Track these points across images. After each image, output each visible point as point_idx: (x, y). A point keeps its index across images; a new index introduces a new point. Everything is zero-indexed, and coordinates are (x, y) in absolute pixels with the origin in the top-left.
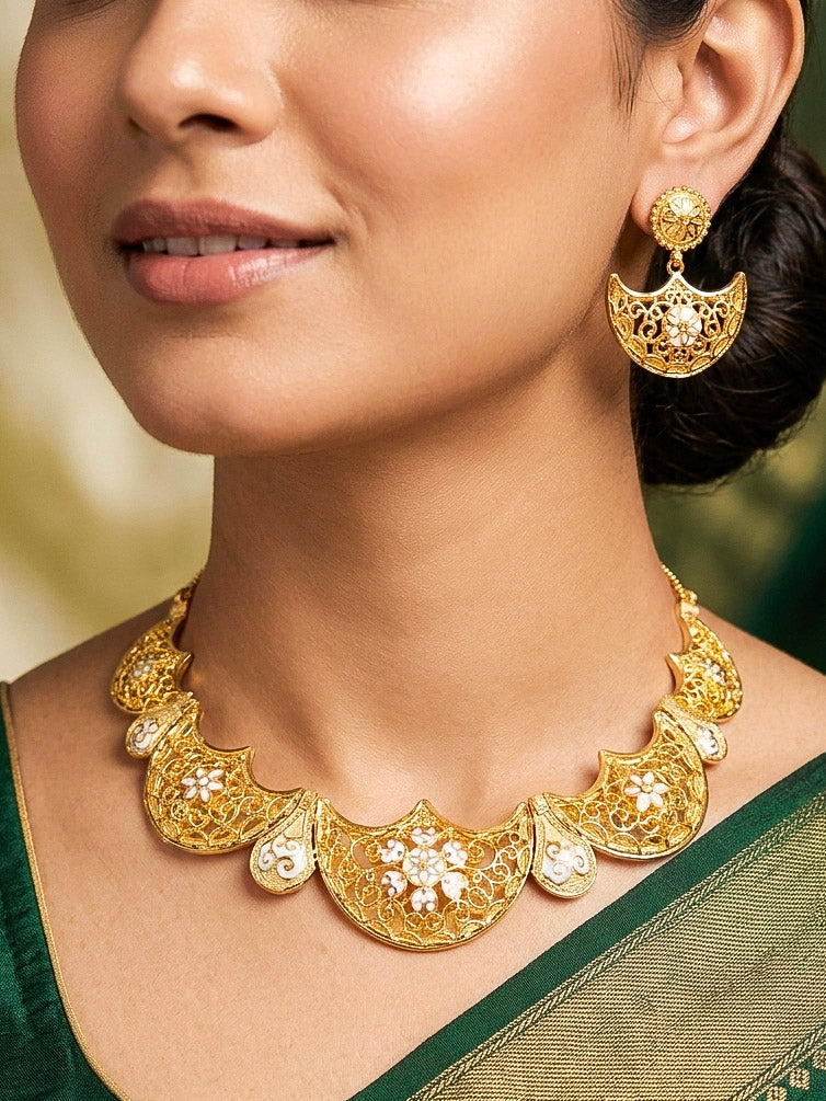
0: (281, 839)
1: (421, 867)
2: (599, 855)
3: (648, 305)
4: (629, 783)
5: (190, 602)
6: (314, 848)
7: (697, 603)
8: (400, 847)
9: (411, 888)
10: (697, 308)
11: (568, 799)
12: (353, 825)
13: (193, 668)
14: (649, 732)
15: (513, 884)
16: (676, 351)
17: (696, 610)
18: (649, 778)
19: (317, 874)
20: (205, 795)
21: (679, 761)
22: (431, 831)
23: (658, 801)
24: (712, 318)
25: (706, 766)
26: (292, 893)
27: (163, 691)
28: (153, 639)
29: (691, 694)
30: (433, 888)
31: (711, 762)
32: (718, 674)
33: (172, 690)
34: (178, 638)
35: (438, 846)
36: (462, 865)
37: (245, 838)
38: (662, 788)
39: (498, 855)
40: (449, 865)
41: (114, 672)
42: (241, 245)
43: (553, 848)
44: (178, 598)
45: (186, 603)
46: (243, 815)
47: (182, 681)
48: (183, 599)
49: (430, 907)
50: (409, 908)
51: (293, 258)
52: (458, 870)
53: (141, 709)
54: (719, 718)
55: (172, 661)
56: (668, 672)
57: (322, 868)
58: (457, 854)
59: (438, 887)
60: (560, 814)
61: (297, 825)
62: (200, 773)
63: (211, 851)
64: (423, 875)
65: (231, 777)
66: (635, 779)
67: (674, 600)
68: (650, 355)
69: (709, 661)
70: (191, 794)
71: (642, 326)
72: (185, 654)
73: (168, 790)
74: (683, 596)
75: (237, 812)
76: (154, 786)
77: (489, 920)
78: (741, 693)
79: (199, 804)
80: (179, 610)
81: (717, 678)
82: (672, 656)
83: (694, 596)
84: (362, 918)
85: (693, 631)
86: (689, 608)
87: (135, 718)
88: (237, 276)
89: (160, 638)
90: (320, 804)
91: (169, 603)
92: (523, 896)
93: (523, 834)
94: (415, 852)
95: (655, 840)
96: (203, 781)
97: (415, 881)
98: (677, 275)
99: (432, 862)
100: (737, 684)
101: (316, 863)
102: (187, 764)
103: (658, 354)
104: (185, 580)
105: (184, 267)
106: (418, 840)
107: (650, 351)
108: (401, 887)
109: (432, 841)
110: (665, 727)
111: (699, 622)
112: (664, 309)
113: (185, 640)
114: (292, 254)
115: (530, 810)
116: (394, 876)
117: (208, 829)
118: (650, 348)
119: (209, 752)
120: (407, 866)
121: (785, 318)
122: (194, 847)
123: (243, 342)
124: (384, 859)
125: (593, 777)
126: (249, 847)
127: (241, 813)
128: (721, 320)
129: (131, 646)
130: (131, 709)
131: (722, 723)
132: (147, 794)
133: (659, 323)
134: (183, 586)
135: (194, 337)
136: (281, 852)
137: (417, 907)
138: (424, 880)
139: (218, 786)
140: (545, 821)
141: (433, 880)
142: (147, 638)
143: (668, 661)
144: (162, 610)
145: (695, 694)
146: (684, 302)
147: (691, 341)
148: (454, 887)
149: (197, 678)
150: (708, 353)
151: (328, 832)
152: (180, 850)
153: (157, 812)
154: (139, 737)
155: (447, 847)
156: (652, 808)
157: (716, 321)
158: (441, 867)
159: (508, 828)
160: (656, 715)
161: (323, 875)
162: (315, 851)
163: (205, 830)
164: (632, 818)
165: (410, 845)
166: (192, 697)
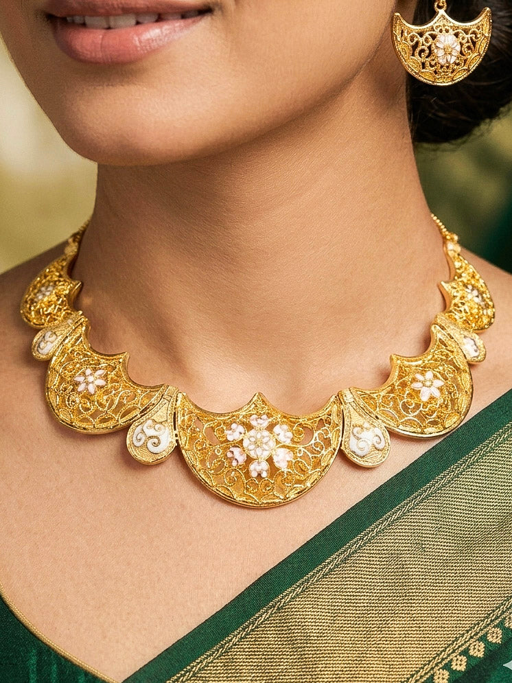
0: (150, 422)
1: (257, 444)
2: (393, 434)
3: (421, 34)
4: (414, 380)
5: (80, 243)
6: (175, 430)
7: (459, 242)
8: (241, 429)
9: (249, 460)
10: (457, 35)
11: (368, 392)
12: (206, 412)
13: (82, 292)
14: (427, 341)
15: (328, 457)
16: (442, 67)
17: (458, 249)
18: (429, 375)
19: (178, 450)
20: (91, 389)
21: (452, 363)
22: (264, 417)
23: (437, 394)
24: (468, 42)
25: (471, 365)
26: (158, 464)
27: (60, 310)
28: (53, 271)
29: (458, 311)
30: (267, 460)
31: (473, 363)
32: (477, 296)
33: (67, 309)
34: (72, 270)
35: (270, 428)
36: (288, 442)
37: (122, 421)
38: (439, 383)
39: (316, 435)
40: (277, 442)
41: (23, 295)
42: (140, 20)
43: (356, 430)
44: (71, 240)
45: (77, 244)
46: (120, 404)
47: (74, 303)
48: (74, 241)
49: (264, 475)
50: (247, 474)
51: (180, 26)
52: (284, 446)
53: (43, 324)
54: (478, 329)
55: (66, 288)
56: (440, 296)
57: (181, 446)
58: (284, 433)
59: (270, 460)
60: (362, 403)
61: (162, 412)
62: (88, 372)
63: (96, 431)
64: (259, 451)
65: (112, 375)
66: (419, 377)
67: (441, 241)
68: (424, 70)
69: (470, 287)
70: (81, 388)
71: (418, 50)
72: (77, 282)
73: (64, 385)
74: (448, 237)
75: (116, 402)
76: (54, 381)
77: (308, 484)
78: (494, 310)
79: (87, 396)
80: (71, 250)
81: (477, 300)
82: (443, 283)
83: (456, 238)
84: (212, 482)
85: (457, 264)
86: (453, 247)
87: (38, 331)
88: (140, 42)
89: (57, 271)
90: (180, 396)
91: (65, 244)
92: (335, 466)
93: (334, 418)
94: (252, 433)
95: (434, 423)
96: (91, 379)
97: (252, 454)
98: (442, 12)
99: (265, 440)
100: (490, 303)
101: (177, 441)
102: (78, 366)
103: (429, 70)
104: (77, 226)
105: (101, 37)
106: (254, 423)
107: (424, 68)
108: (241, 459)
109: (266, 424)
110: (439, 336)
111: (461, 257)
112: (434, 37)
113: (76, 271)
114: (178, 24)
115: (339, 399)
116: (237, 451)
117: (93, 416)
118: (424, 65)
119: (96, 356)
120: (246, 443)
121: (507, 30)
122: (84, 429)
123: (145, 89)
124: (230, 438)
125: (386, 376)
126: (125, 429)
127: (119, 402)
128: (474, 43)
129: (35, 276)
130: (37, 325)
131: (482, 333)
132: (48, 388)
133: (429, 48)
134: (76, 230)
135: (108, 85)
136: (150, 432)
137: (254, 474)
138: (259, 454)
139: (101, 382)
140: (351, 409)
141: (266, 455)
142: (48, 270)
143: (440, 287)
144: (59, 249)
145: (461, 311)
146: (447, 31)
147: (453, 60)
148: (283, 459)
149: (86, 301)
150: (465, 68)
151: (186, 417)
152: (73, 431)
153: (55, 401)
154: (42, 345)
155: (277, 429)
156: (432, 398)
157: (470, 44)
158: (272, 444)
159: (323, 414)
160: (433, 328)
161: (183, 452)
162: (176, 432)
163: (91, 416)
164: (418, 406)
165: (249, 427)
166: (82, 315)
